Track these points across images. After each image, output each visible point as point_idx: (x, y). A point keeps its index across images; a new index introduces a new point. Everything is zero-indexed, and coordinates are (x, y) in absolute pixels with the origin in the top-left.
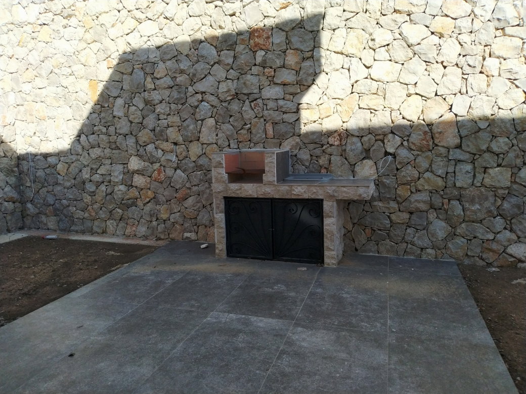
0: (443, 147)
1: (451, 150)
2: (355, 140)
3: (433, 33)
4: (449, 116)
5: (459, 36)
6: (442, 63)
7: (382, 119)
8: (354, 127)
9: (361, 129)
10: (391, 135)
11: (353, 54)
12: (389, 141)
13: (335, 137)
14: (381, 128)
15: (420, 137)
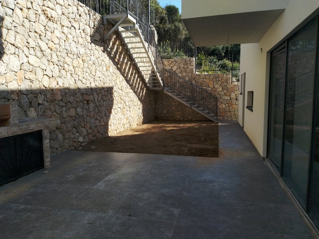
0: (57, 100)
1: (60, 101)
2: (25, 96)
3: (49, 48)
4: (58, 87)
5: (57, 52)
6: (53, 62)
7: (36, 86)
8: (24, 89)
9: (27, 90)
10: (40, 94)
11: (20, 48)
12: (39, 98)
13: (15, 95)
14: (36, 90)
15: (50, 96)
